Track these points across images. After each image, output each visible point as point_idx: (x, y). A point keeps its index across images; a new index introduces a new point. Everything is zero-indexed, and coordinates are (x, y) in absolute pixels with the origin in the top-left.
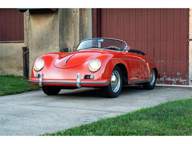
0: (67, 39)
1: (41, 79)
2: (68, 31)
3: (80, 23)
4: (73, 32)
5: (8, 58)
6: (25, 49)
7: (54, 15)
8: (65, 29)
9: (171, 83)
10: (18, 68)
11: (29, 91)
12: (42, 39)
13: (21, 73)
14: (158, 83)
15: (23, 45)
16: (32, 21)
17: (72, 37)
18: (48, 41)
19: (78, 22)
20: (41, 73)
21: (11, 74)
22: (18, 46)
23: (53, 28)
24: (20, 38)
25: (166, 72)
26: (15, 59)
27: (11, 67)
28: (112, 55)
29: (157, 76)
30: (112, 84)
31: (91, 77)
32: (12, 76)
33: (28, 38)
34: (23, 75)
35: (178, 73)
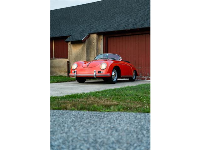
0: (90, 56)
1: (75, 74)
2: (90, 52)
3: (97, 48)
4: (93, 53)
5: (60, 67)
6: (68, 62)
7: (83, 44)
8: (89, 51)
9: (144, 79)
10: (65, 72)
11: (70, 81)
12: (77, 56)
13: (66, 75)
14: (137, 79)
15: (68, 60)
16: (72, 47)
17: (92, 55)
18: (80, 57)
19: (96, 48)
20: (75, 71)
21: (61, 75)
22: (65, 61)
23: (83, 51)
24: (66, 56)
25: (141, 73)
26: (63, 67)
27: (62, 71)
28: (113, 62)
29: (137, 75)
30: (112, 76)
31: (102, 72)
32: (62, 76)
33: (70, 56)
34: (67, 76)
35: (148, 74)
